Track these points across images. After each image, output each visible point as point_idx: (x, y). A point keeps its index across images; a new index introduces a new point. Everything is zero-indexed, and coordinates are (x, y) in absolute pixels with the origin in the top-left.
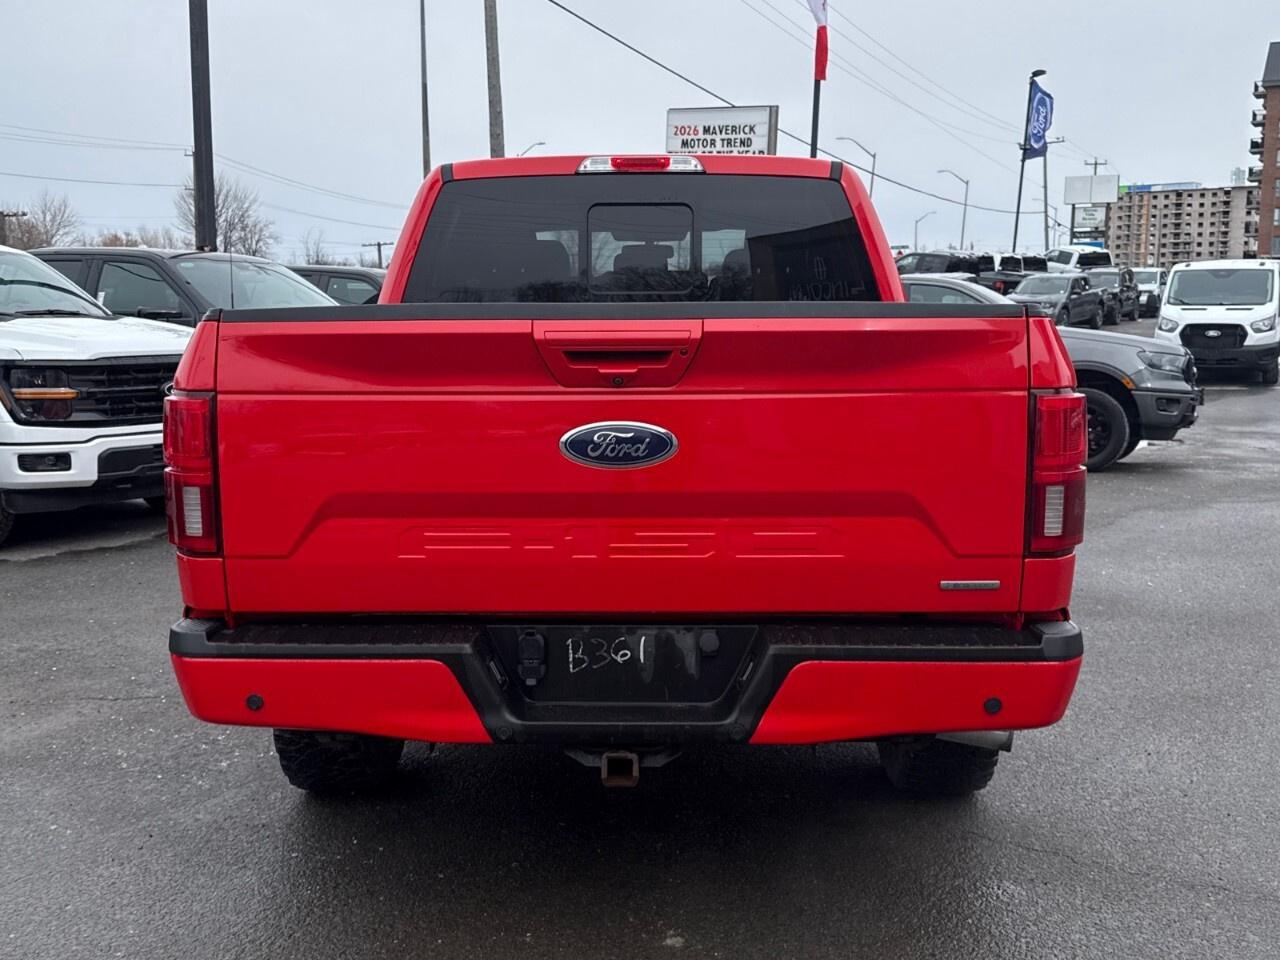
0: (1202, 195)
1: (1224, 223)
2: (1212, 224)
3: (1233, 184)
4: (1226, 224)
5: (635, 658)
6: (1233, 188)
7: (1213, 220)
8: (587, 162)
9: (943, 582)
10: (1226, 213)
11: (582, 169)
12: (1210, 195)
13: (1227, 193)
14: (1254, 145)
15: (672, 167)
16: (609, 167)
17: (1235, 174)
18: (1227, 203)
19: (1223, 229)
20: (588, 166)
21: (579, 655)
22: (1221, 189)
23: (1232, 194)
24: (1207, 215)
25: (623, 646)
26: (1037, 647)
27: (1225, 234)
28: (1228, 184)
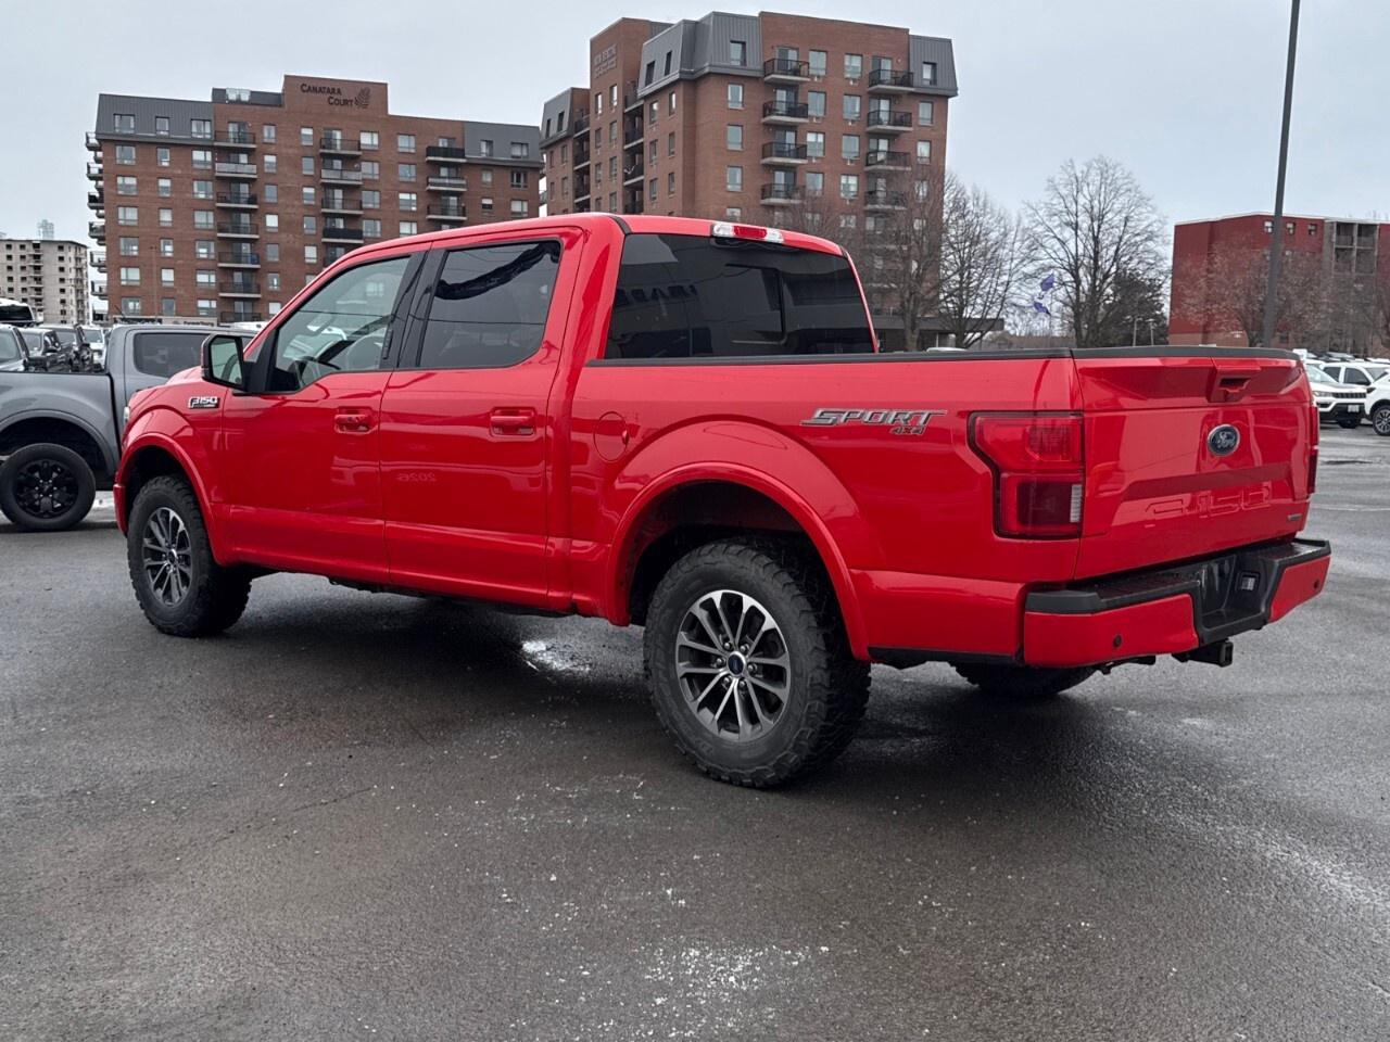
0: (9, 247)
1: (36, 279)
2: (24, 279)
3: (41, 238)
4: (38, 280)
6: (43, 241)
7: (24, 274)
10: (37, 268)
12: (18, 247)
13: (36, 246)
14: (92, 199)
17: (42, 226)
18: (37, 257)
19: (35, 285)
22: (30, 241)
23: (42, 247)
24: (17, 268)
27: (38, 290)
28: (37, 237)
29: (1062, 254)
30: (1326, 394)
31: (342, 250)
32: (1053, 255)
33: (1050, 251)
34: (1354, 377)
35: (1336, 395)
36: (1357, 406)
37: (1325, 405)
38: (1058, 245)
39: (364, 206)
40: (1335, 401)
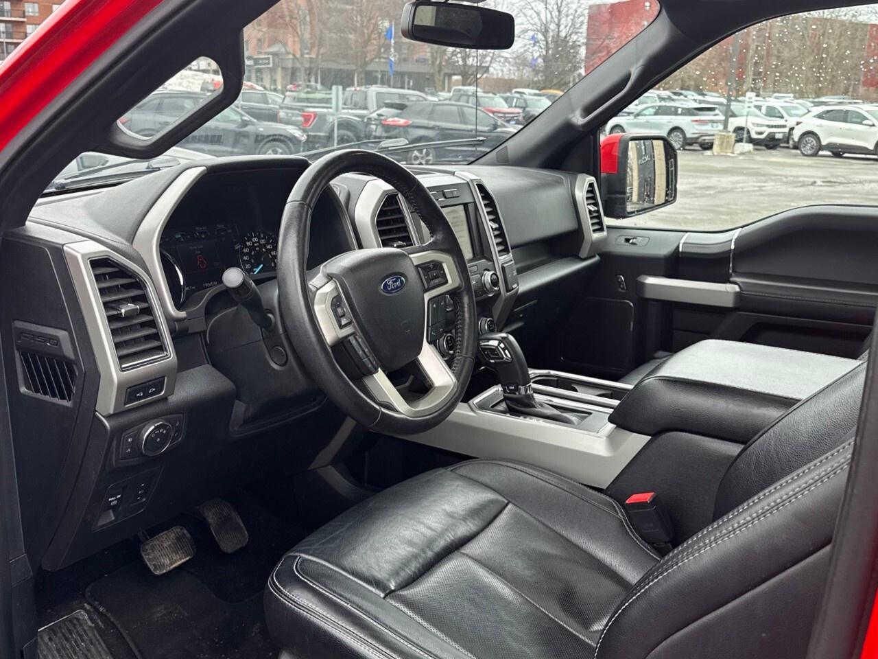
29: (537, 20)
30: (762, 125)
31: (13, 46)
32: (532, 22)
33: (529, 18)
34: (772, 112)
35: (769, 126)
36: (781, 134)
37: (761, 133)
38: (535, 15)
39: (27, 14)
40: (768, 131)
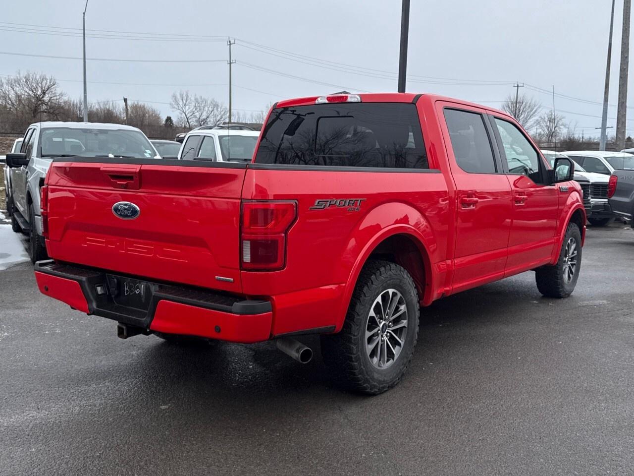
5: (140, 293)
8: (319, 99)
9: (216, 277)
11: (317, 102)
15: (349, 100)
16: (327, 101)
20: (320, 101)
21: (127, 289)
25: (138, 288)
26: (230, 307)
